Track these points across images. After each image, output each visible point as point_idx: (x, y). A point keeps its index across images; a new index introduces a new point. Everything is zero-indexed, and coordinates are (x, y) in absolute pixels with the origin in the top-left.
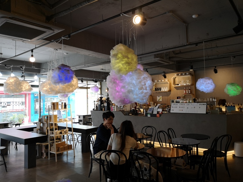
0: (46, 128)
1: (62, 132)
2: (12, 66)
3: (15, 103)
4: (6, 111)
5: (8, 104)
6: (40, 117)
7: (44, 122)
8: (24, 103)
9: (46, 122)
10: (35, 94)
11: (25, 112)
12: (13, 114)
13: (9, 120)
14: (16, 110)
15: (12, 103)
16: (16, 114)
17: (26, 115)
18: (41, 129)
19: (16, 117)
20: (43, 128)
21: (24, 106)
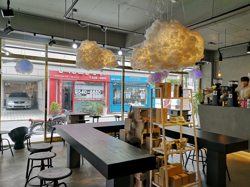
0: (141, 131)
1: (177, 144)
2: (89, 25)
3: (94, 91)
4: (86, 100)
5: (88, 92)
6: (131, 111)
7: (138, 121)
8: (103, 92)
9: (141, 121)
10: (114, 82)
11: (104, 101)
12: (92, 103)
13: (88, 109)
14: (95, 99)
15: (91, 91)
16: (95, 103)
17: (104, 105)
18: (131, 132)
19: (95, 106)
20: (135, 130)
21: (103, 95)
